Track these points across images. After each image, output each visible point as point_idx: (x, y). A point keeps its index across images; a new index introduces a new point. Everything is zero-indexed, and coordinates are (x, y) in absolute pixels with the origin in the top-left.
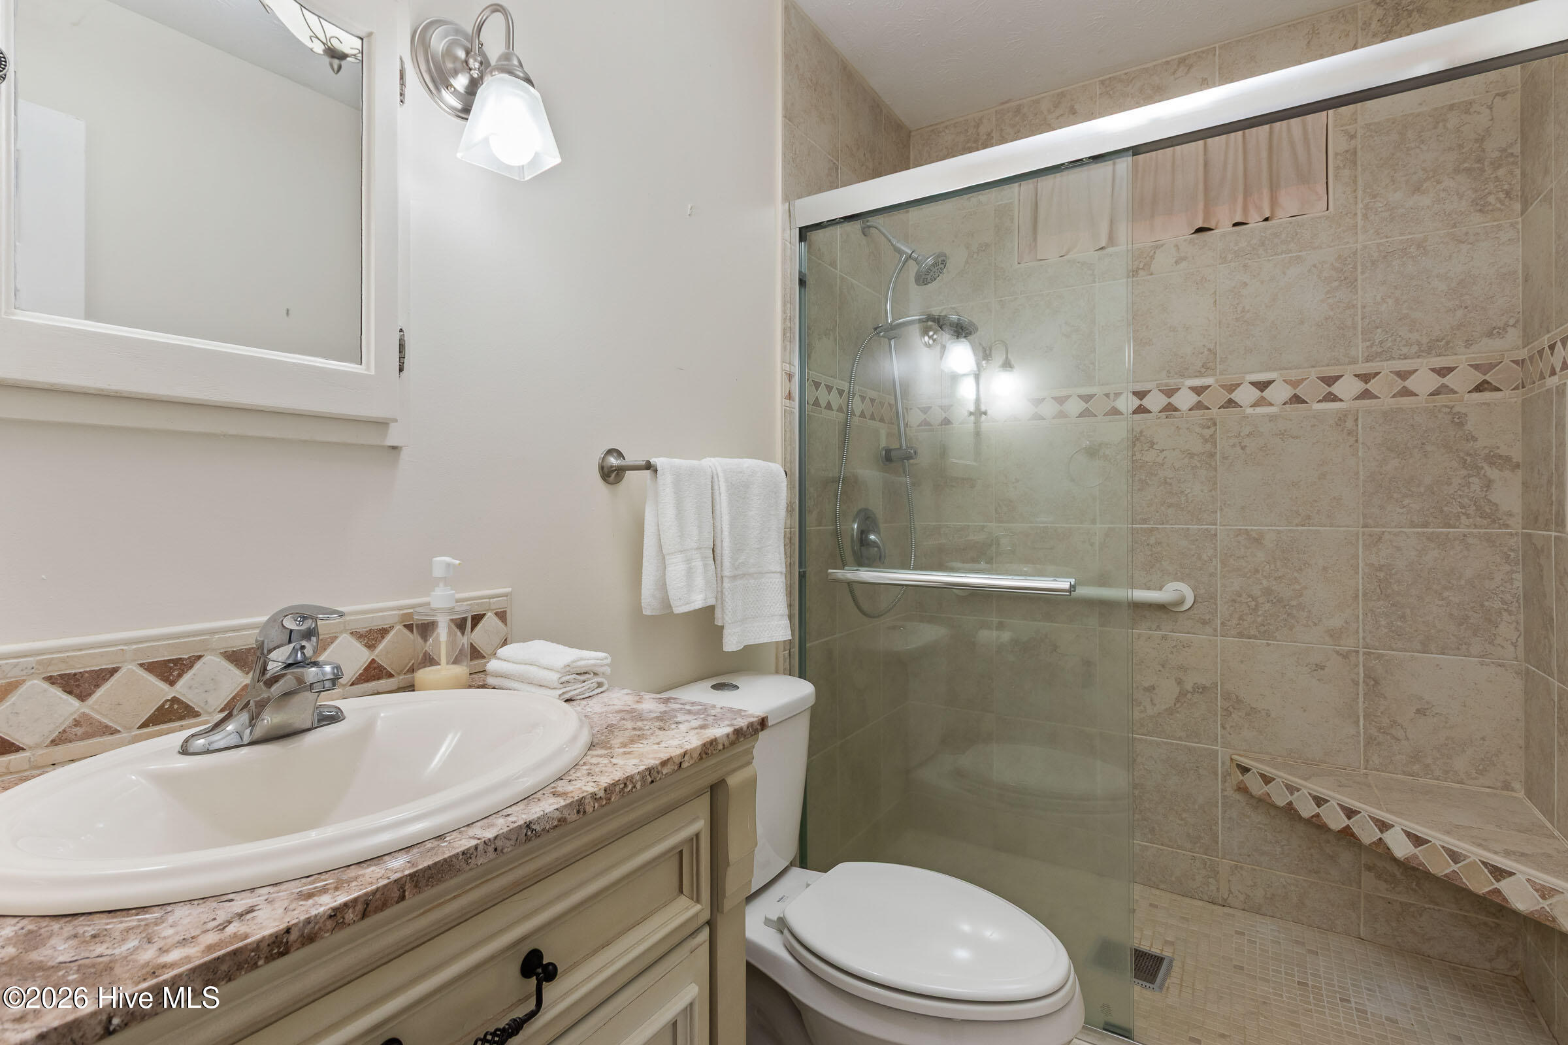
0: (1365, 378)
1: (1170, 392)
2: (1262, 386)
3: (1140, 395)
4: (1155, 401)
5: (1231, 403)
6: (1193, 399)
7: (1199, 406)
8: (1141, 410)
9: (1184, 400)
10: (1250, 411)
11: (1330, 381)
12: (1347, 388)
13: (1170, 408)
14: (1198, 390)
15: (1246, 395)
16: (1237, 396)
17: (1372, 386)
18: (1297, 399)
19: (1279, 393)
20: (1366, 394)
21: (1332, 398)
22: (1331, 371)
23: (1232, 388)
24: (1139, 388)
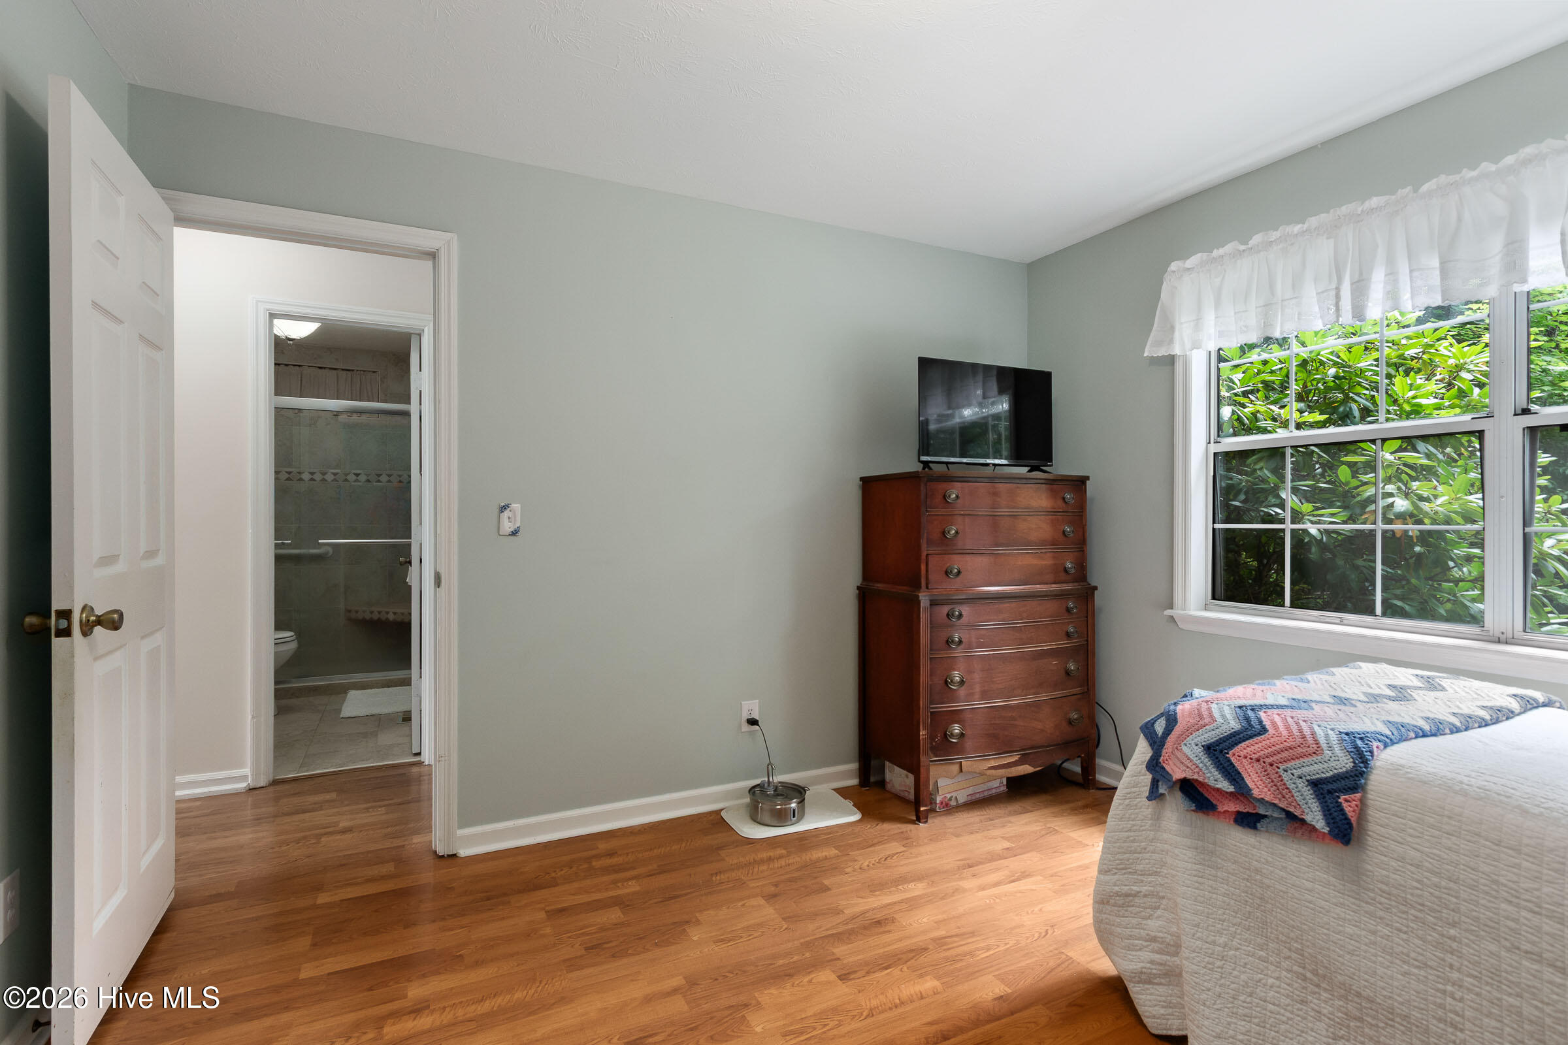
0: (389, 476)
1: (324, 474)
2: (357, 475)
3: (312, 474)
4: (318, 477)
5: (346, 480)
6: (333, 477)
7: (335, 480)
8: (312, 480)
9: (329, 477)
10: (375, 484)
11: (379, 475)
12: (384, 478)
13: (324, 480)
14: (335, 474)
15: (352, 477)
16: (349, 477)
17: (391, 478)
18: (368, 481)
19: (363, 478)
20: (389, 481)
21: (379, 481)
22: (379, 472)
23: (347, 475)
24: (312, 471)
